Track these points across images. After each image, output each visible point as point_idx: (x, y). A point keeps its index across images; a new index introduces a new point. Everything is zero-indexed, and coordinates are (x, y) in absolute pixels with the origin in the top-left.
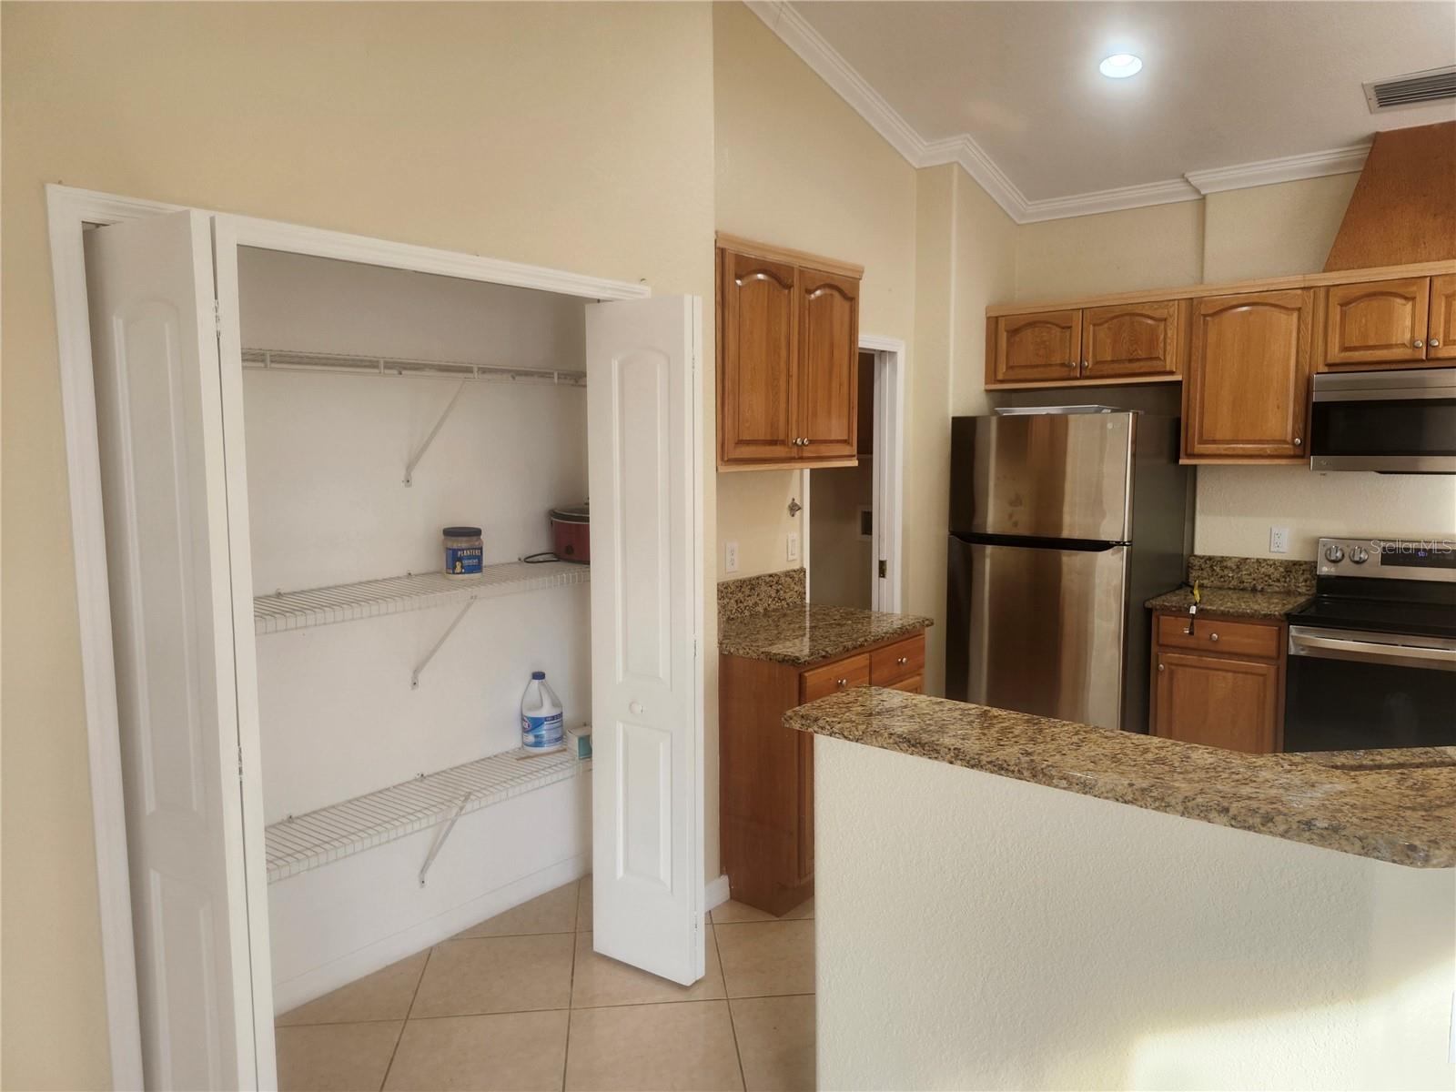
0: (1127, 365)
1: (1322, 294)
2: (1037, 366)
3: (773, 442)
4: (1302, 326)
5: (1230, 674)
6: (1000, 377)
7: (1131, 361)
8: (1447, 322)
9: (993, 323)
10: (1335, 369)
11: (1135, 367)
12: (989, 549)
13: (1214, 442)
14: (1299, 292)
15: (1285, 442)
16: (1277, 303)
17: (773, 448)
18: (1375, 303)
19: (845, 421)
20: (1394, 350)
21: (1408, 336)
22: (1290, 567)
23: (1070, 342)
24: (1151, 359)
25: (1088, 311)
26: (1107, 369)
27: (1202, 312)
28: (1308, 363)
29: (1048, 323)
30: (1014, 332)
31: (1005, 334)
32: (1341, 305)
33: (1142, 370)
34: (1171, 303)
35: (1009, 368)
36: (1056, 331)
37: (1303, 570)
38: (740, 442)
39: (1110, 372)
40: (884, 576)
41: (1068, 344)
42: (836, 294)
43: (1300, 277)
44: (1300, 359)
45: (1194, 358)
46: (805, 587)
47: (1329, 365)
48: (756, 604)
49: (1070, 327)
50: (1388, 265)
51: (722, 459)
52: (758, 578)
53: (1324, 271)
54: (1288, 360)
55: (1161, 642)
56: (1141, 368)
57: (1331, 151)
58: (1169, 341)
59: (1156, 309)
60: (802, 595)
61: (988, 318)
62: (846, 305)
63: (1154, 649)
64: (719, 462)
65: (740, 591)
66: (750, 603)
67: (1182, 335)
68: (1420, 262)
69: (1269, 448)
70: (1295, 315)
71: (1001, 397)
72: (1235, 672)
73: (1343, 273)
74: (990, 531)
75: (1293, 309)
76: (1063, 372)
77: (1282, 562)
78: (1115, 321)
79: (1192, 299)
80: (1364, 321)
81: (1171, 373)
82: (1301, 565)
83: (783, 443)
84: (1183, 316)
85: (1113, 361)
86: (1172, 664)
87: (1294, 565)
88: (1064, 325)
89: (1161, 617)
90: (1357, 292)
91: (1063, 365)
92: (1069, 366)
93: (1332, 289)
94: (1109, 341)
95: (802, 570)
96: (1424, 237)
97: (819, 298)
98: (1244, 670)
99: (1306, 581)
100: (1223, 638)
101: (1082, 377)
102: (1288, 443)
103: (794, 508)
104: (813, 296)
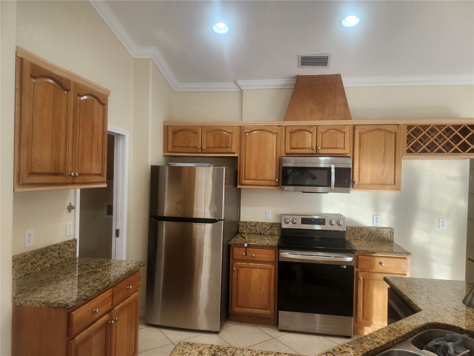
0: (218, 149)
1: (284, 128)
2: (184, 147)
3: (56, 174)
4: (278, 140)
5: (259, 270)
6: (169, 150)
7: (220, 148)
8: (322, 141)
9: (166, 128)
10: (288, 155)
11: (221, 150)
12: (165, 223)
13: (249, 180)
14: (277, 127)
15: (273, 180)
16: (269, 130)
17: (56, 177)
18: (300, 133)
19: (100, 165)
20: (306, 150)
21: (310, 145)
22: (272, 225)
23: (197, 138)
24: (227, 147)
25: (204, 127)
26: (211, 150)
27: (245, 132)
28: (280, 152)
29: (189, 130)
30: (175, 133)
31: (171, 133)
32: (290, 133)
33: (224, 152)
34: (234, 127)
35: (173, 147)
36: (192, 134)
37: (276, 226)
38: (32, 174)
39: (212, 151)
40: (118, 237)
41: (196, 139)
42: (96, 100)
43: (277, 122)
44: (277, 151)
45: (242, 148)
46: (76, 249)
47: (286, 154)
48: (45, 263)
49: (197, 133)
50: (303, 120)
51: (18, 183)
52: (47, 248)
53: (284, 121)
54: (273, 151)
55: (234, 258)
56: (223, 150)
57: (285, 80)
58: (233, 141)
59: (228, 129)
60: (74, 253)
61: (164, 126)
62: (101, 107)
63: (231, 261)
64: (16, 185)
65: (34, 257)
66: (41, 263)
67: (238, 139)
68: (313, 120)
69: (268, 183)
70: (275, 135)
71: (169, 158)
72: (260, 269)
73: (290, 122)
74: (165, 215)
75: (275, 133)
76: (195, 150)
77: (270, 223)
78: (214, 132)
79: (241, 126)
80: (297, 139)
81: (234, 153)
82: (276, 224)
83: (62, 174)
84: (238, 132)
85: (213, 147)
86: (238, 267)
87: (273, 224)
88: (194, 132)
89: (234, 248)
90: (295, 129)
91: (194, 147)
92: (197, 148)
93: (287, 127)
94: (212, 139)
95: (75, 240)
96: (314, 112)
97: (85, 100)
98: (263, 268)
99: (277, 230)
100: (256, 255)
101: (202, 153)
102: (273, 181)
103: (71, 208)
104: (82, 98)
